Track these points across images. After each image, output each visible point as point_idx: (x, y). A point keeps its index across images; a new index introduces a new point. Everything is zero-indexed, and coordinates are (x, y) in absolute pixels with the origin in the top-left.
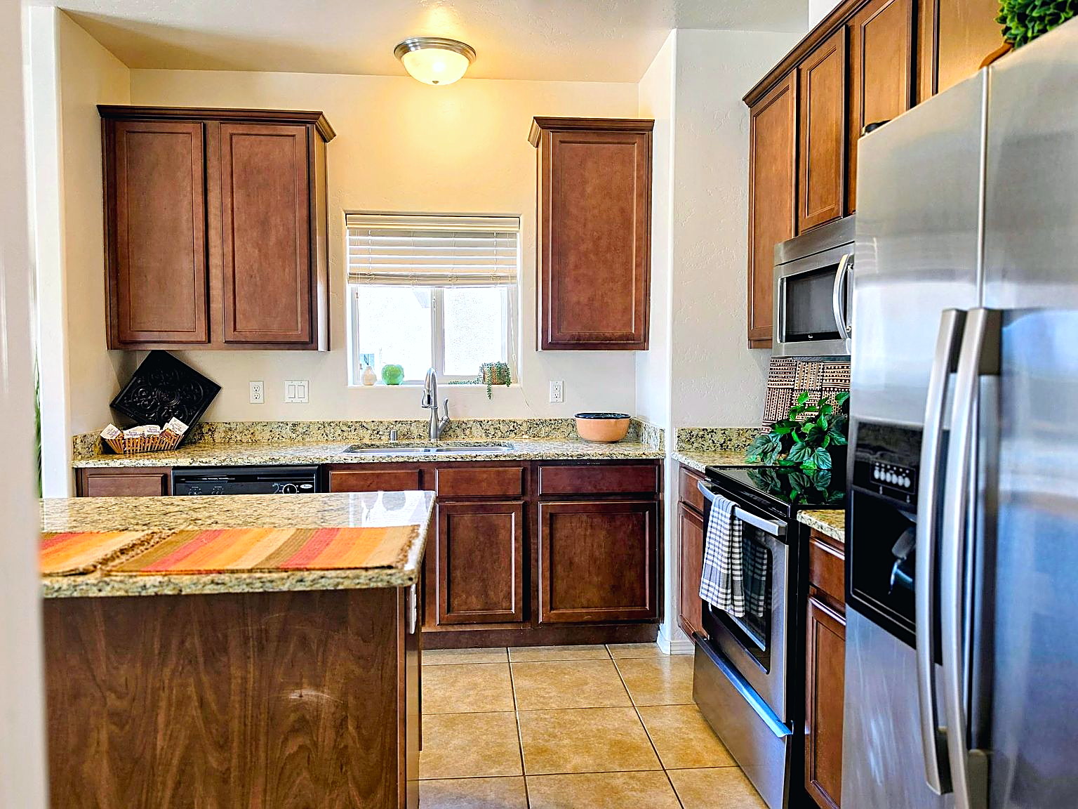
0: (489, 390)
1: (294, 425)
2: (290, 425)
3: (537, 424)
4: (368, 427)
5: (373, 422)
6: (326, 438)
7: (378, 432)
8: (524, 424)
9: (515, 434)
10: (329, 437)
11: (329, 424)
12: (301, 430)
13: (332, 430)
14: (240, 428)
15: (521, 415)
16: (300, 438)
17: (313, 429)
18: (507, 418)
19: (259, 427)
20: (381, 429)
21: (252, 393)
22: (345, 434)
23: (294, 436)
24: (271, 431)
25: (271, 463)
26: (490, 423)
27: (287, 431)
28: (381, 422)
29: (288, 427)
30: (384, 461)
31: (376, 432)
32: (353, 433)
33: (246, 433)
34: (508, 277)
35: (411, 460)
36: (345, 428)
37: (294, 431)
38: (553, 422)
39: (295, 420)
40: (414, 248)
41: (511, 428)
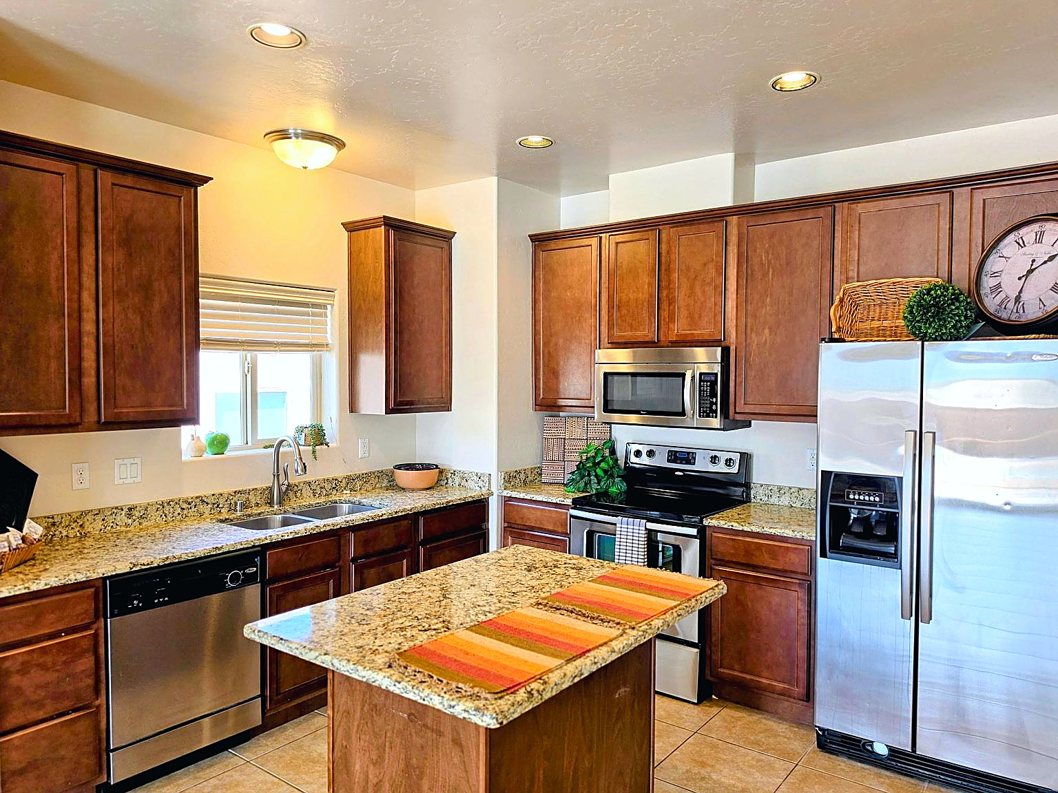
0: (314, 452)
1: (130, 509)
2: (125, 510)
3: (353, 479)
4: (209, 502)
5: (213, 495)
6: (165, 519)
7: (218, 505)
8: (344, 481)
9: (337, 490)
10: (169, 517)
11: (169, 504)
12: (137, 514)
13: (172, 510)
14: (65, 522)
15: (340, 473)
16: (136, 523)
17: (152, 511)
18: (331, 476)
19: (90, 517)
20: (222, 501)
21: (76, 477)
22: (185, 512)
23: (130, 521)
24: (103, 520)
25: (215, 553)
26: (317, 483)
27: (122, 518)
28: (221, 495)
29: (123, 513)
30: (315, 532)
31: (216, 505)
32: (193, 510)
33: (74, 526)
34: (324, 345)
35: (335, 528)
36: (185, 506)
37: (129, 516)
38: (365, 476)
39: (131, 503)
40: (241, 313)
41: (334, 486)
